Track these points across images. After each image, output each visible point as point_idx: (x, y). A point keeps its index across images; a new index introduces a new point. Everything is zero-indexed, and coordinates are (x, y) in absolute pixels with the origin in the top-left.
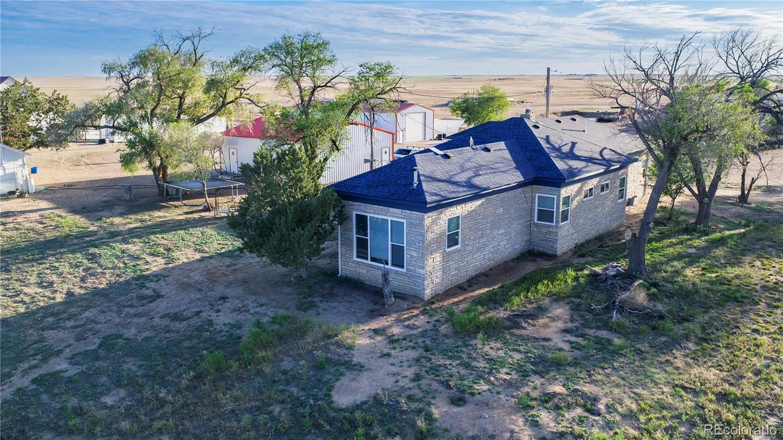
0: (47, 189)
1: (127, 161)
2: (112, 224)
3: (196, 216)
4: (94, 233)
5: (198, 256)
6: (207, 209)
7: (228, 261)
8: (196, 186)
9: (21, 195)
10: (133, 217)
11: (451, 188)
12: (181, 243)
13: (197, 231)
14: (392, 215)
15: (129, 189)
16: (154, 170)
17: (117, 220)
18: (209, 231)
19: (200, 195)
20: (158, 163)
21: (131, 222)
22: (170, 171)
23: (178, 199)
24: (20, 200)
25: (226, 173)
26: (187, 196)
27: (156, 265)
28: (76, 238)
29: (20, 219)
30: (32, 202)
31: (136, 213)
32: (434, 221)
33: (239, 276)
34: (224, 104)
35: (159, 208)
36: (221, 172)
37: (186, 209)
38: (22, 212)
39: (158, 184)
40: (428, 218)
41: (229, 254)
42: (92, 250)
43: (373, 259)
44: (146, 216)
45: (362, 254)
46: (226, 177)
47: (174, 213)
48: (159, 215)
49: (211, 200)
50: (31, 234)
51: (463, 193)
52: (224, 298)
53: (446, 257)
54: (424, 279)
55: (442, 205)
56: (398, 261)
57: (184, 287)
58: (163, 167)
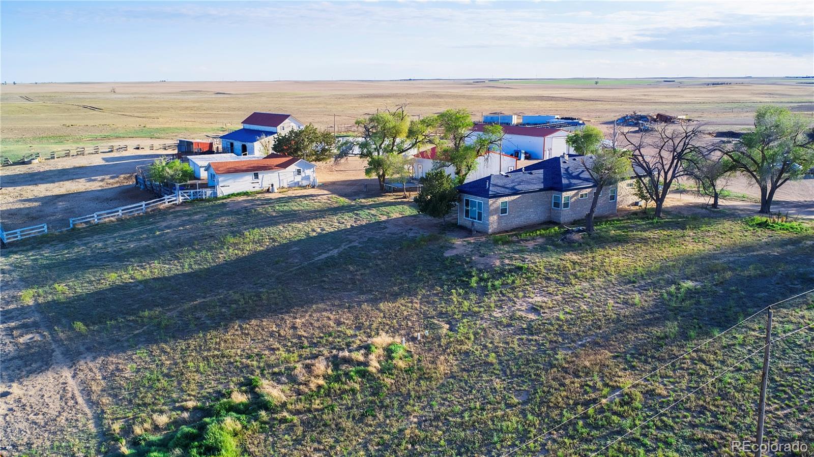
0: (323, 184)
1: (368, 172)
2: (361, 202)
3: (399, 200)
4: (354, 206)
5: (401, 216)
6: (405, 197)
7: (413, 218)
8: (400, 186)
9: (313, 187)
10: (371, 200)
11: (503, 189)
12: (393, 211)
13: (400, 207)
14: (478, 200)
15: (366, 186)
16: (379, 177)
17: (363, 200)
18: (405, 207)
19: (402, 190)
20: (381, 173)
21: (370, 201)
22: (386, 177)
23: (390, 192)
24: (313, 189)
25: (415, 179)
26: (395, 191)
27: (384, 218)
28: (347, 207)
29: (319, 198)
30: (320, 191)
31: (371, 198)
32: (494, 203)
33: (418, 223)
34: (416, 143)
35: (382, 196)
36: (412, 178)
37: (394, 197)
38: (319, 195)
39: (380, 184)
40: (491, 201)
41: (414, 216)
42: (355, 212)
43: (471, 218)
44: (376, 199)
45: (467, 216)
46: (415, 182)
47: (389, 198)
48: (382, 199)
49: (407, 194)
50: (327, 205)
51: (507, 191)
52: (411, 229)
53: (499, 218)
54: (489, 225)
55: (497, 196)
56: (480, 219)
57: (396, 225)
58: (384, 175)
